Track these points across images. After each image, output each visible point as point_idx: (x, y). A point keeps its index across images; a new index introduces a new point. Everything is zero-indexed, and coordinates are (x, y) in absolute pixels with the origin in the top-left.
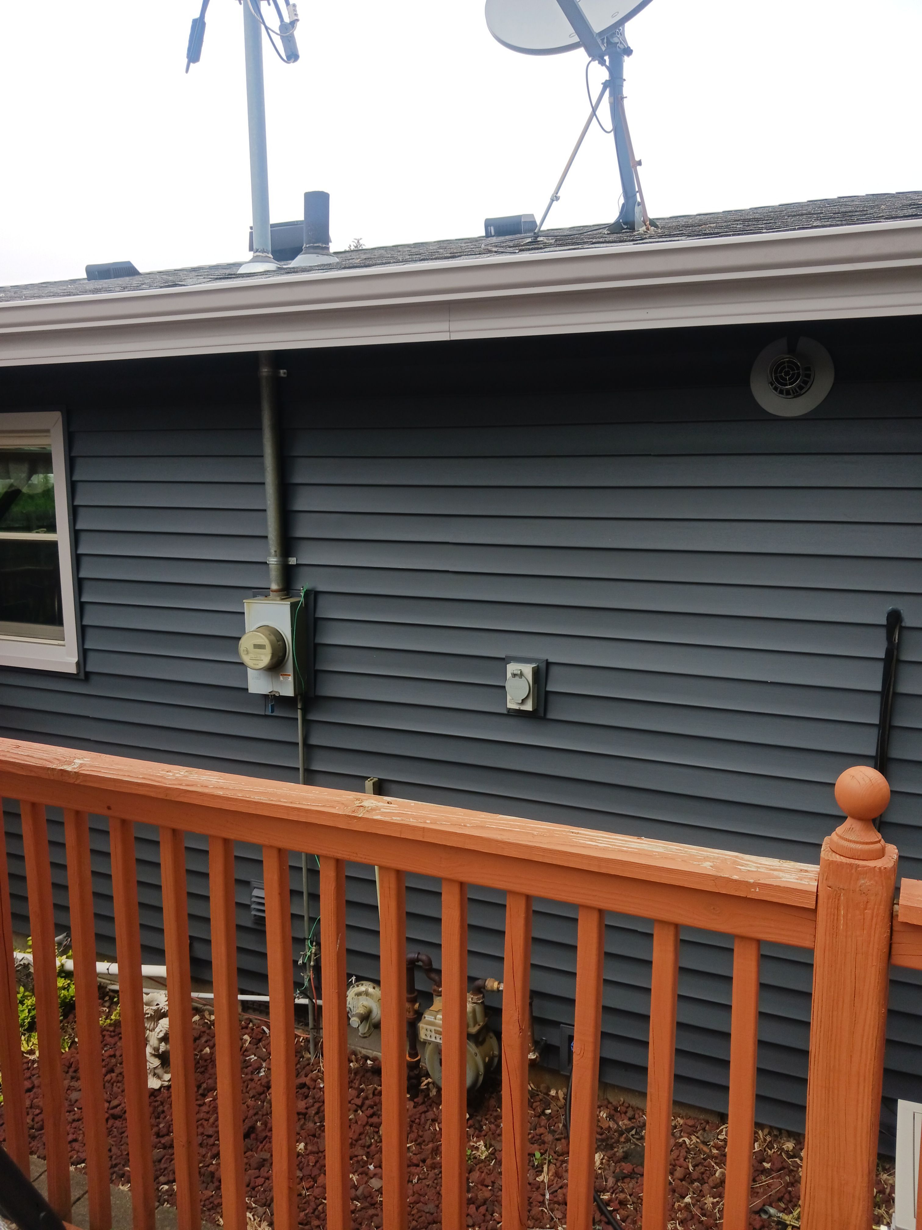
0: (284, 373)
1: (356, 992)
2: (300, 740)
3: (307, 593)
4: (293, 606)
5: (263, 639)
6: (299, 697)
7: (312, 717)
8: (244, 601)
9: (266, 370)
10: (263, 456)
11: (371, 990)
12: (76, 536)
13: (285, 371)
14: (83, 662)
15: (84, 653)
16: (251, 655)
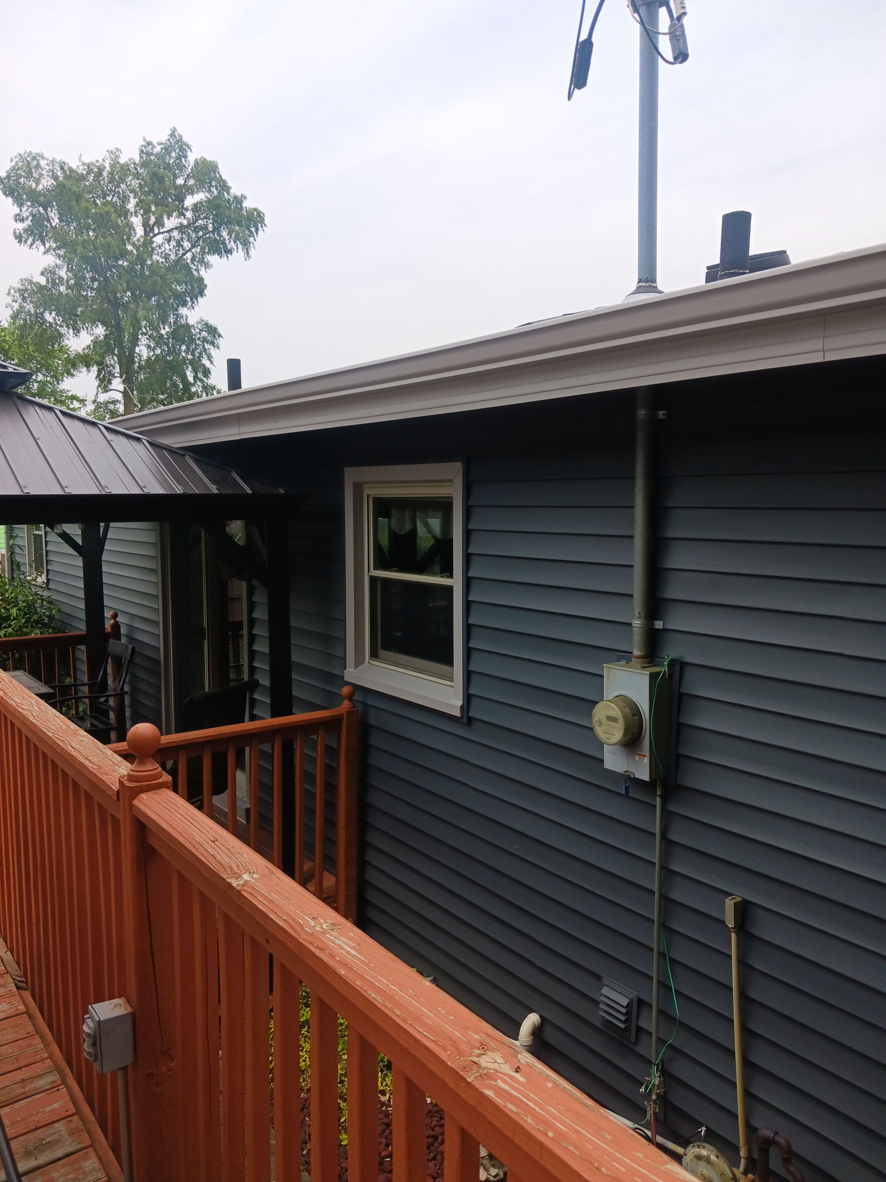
0: (664, 415)
1: (695, 1153)
2: (657, 831)
3: (672, 664)
4: (653, 677)
5: (616, 711)
6: (659, 782)
7: (671, 808)
8: (604, 665)
9: (643, 412)
10: (633, 507)
11: (713, 1157)
12: (468, 583)
13: (664, 412)
14: (466, 707)
15: (468, 698)
16: (603, 727)
